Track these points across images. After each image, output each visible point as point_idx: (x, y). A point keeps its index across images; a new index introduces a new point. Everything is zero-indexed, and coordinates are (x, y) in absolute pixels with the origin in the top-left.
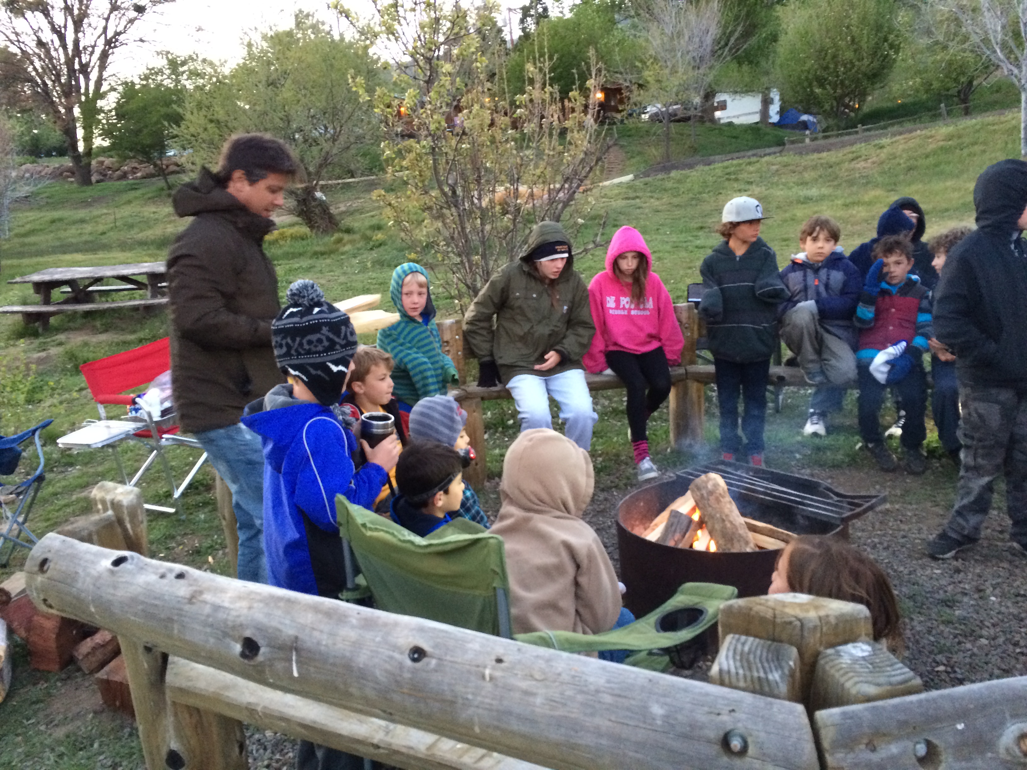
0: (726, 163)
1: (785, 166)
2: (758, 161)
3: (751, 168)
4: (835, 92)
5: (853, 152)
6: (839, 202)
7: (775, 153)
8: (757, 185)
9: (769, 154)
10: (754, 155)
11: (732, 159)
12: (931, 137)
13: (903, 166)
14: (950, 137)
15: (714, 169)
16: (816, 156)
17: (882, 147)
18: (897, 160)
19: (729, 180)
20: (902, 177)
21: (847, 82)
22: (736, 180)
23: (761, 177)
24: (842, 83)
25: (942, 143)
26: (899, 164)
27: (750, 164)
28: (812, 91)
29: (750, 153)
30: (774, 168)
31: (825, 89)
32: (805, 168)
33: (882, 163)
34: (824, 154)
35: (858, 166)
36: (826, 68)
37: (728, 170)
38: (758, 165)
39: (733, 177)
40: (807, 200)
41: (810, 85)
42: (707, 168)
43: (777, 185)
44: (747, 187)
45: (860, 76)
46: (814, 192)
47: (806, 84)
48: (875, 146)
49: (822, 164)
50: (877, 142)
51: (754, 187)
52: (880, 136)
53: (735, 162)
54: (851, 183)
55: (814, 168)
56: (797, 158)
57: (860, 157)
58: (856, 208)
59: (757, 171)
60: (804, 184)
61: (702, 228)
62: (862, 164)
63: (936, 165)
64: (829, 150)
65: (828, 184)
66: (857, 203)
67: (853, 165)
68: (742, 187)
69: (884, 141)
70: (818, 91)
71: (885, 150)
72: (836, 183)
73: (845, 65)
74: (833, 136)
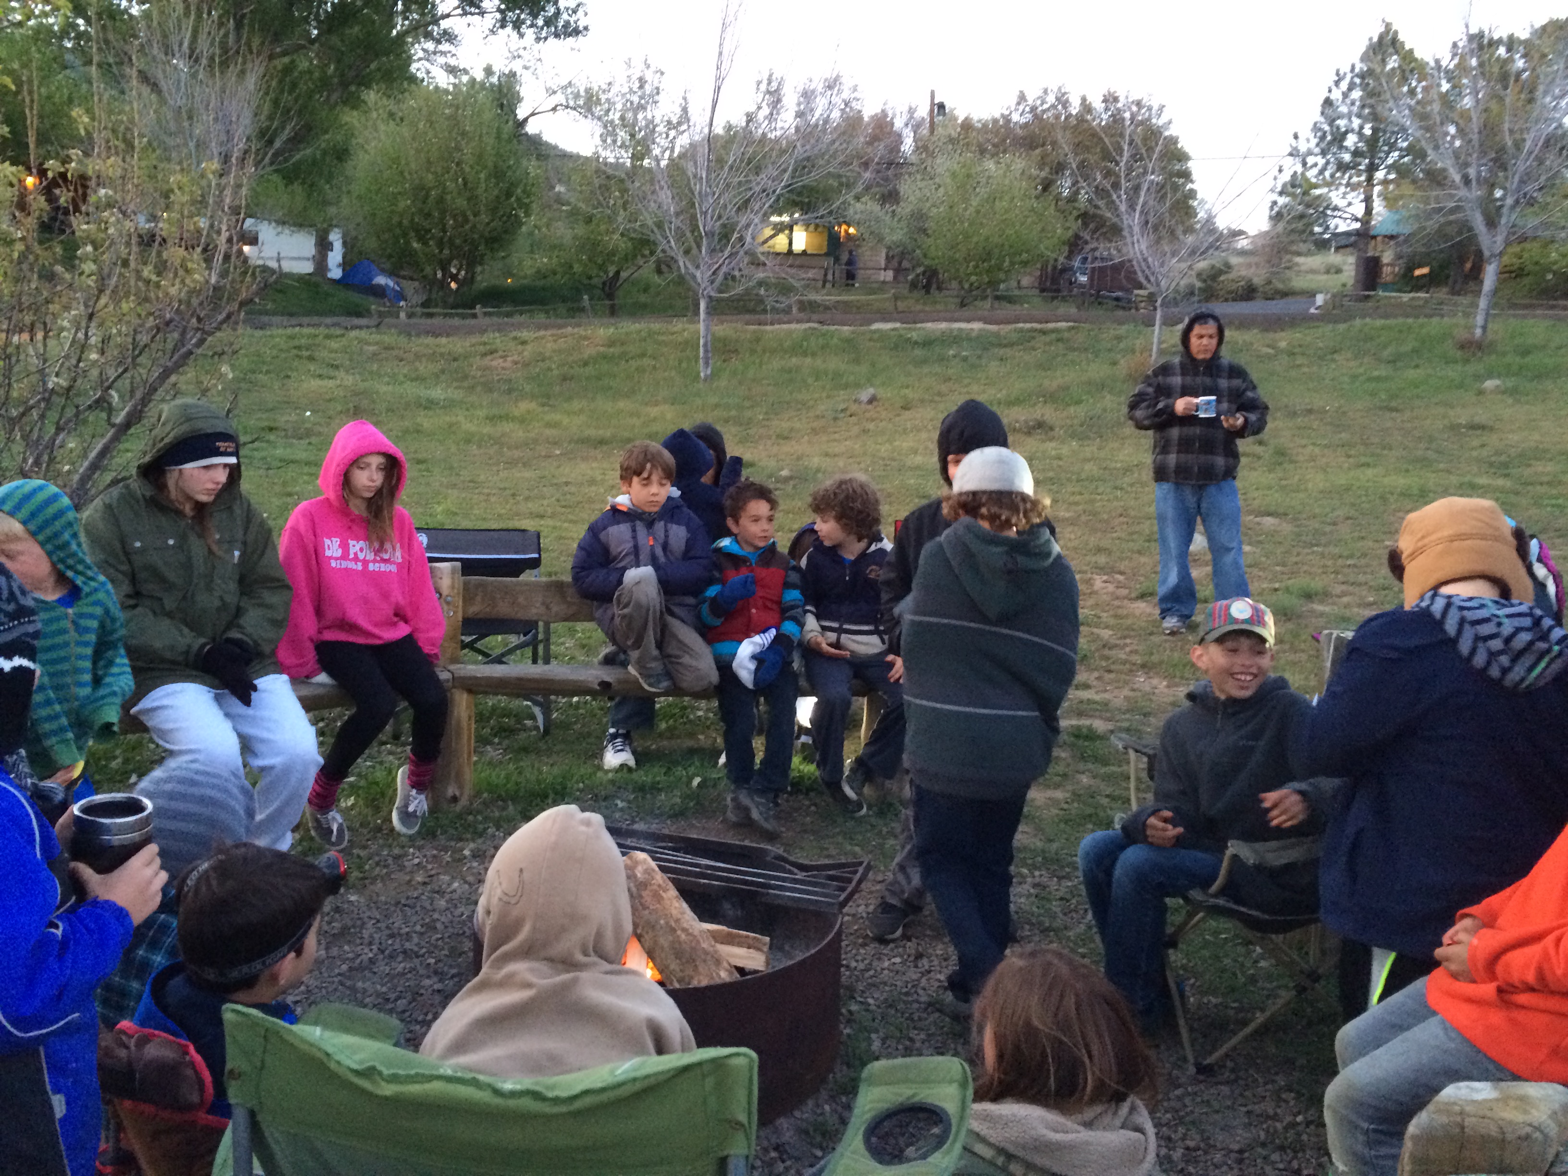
0: (289, 331)
1: (386, 348)
2: (343, 335)
3: (334, 344)
4: (441, 251)
5: (485, 344)
6: (481, 413)
7: (368, 327)
8: (347, 372)
9: (360, 327)
10: (334, 325)
11: (301, 325)
12: (586, 338)
13: (556, 372)
14: (611, 343)
15: (271, 336)
16: (430, 340)
17: (524, 343)
18: (547, 363)
19: (299, 357)
20: (557, 389)
21: (458, 241)
22: (311, 358)
23: (351, 360)
24: (451, 240)
25: (602, 349)
26: (550, 369)
27: (328, 337)
28: (407, 243)
29: (329, 320)
30: (371, 348)
31: (425, 243)
32: (418, 357)
33: (526, 365)
34: (443, 340)
35: (494, 363)
36: (428, 215)
37: (296, 342)
38: (344, 341)
39: (305, 353)
40: (430, 405)
41: (405, 235)
42: (258, 333)
43: (380, 376)
44: (332, 372)
45: (476, 236)
46: (437, 393)
47: (398, 231)
48: (515, 338)
49: (442, 355)
50: (514, 334)
51: (341, 374)
52: (519, 326)
53: (306, 331)
54: (489, 388)
55: (433, 357)
56: (403, 340)
57: (496, 351)
58: (504, 423)
59: (344, 350)
60: (419, 379)
61: (271, 429)
62: (497, 363)
63: (599, 378)
64: (448, 335)
65: (455, 384)
66: (506, 417)
67: (487, 361)
68: (324, 371)
69: (525, 334)
70: (415, 245)
71: (529, 347)
72: (465, 384)
73: (454, 217)
74: (439, 314)
